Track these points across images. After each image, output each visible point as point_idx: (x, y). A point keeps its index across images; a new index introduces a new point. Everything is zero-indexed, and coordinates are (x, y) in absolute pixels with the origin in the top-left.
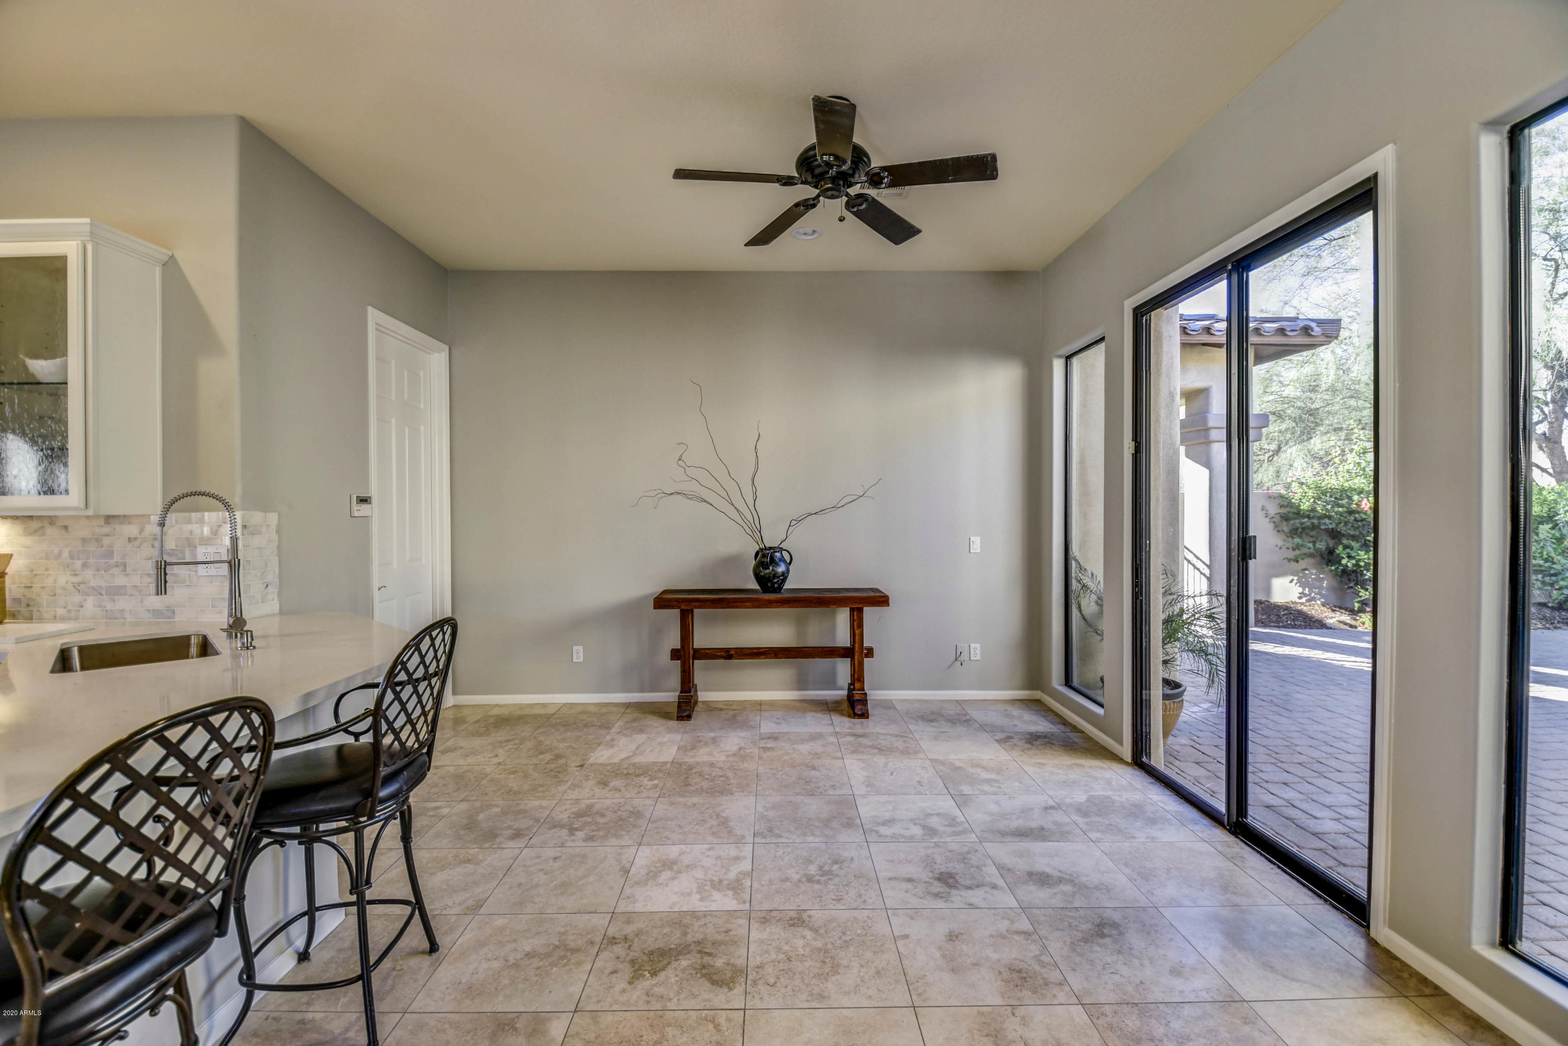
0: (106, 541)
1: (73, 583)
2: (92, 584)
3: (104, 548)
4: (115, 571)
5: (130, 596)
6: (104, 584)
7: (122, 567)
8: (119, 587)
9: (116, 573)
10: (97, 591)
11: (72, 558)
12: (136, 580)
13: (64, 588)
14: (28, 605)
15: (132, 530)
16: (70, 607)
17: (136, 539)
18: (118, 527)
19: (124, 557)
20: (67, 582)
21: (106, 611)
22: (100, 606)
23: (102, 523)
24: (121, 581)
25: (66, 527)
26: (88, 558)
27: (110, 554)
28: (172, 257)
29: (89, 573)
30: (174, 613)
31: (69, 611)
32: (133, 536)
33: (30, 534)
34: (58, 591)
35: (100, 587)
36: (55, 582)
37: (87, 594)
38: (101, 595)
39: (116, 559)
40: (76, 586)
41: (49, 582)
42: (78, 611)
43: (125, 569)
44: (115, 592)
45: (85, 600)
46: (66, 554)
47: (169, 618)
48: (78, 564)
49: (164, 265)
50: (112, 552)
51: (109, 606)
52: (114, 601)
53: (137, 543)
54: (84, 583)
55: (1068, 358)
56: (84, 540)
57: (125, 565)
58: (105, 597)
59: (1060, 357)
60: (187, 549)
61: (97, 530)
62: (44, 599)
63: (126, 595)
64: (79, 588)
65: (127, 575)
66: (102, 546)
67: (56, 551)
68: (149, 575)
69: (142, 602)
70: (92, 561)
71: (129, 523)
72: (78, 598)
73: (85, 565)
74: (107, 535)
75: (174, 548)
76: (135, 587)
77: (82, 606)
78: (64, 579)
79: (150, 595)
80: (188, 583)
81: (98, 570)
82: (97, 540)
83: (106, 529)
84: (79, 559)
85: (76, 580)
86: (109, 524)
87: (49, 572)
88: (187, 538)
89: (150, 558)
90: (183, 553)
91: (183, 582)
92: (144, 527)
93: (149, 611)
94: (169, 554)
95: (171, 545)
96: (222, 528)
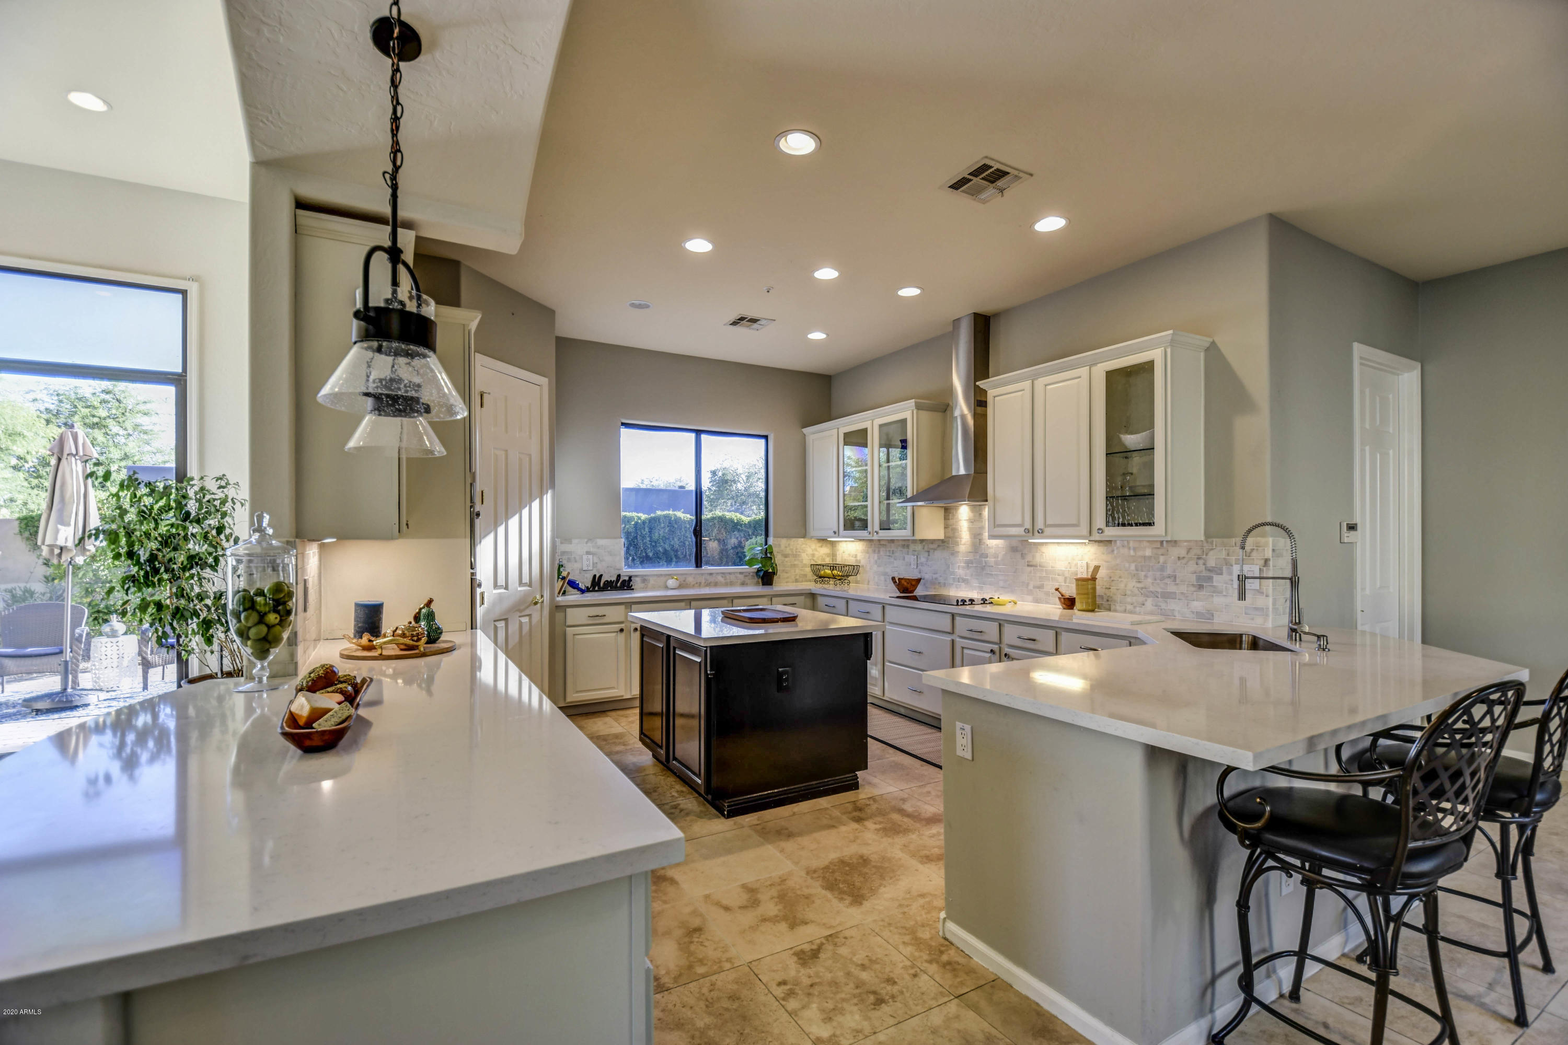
0: (1162, 559)
1: (1138, 588)
2: (1151, 589)
3: (1160, 564)
4: (1168, 581)
5: (1179, 600)
6: (1159, 590)
7: (1173, 578)
8: (1171, 593)
10: (1155, 594)
11: (1137, 570)
12: (1183, 589)
13: (1132, 591)
14: (1108, 601)
15: (1181, 551)
16: (1136, 604)
17: (1184, 558)
19: (1174, 571)
20: (1134, 587)
22: (1156, 606)
23: (1159, 546)
24: (1172, 588)
26: (1149, 571)
27: (1164, 568)
28: (1213, 343)
29: (1149, 582)
30: (1213, 616)
31: (1135, 607)
32: (1181, 556)
33: (1110, 553)
34: (1128, 592)
35: (1157, 592)
36: (1126, 586)
37: (1148, 597)
38: (1157, 597)
39: (1169, 571)
40: (1140, 590)
41: (1122, 586)
42: (1141, 607)
43: (1175, 580)
44: (1167, 596)
45: (1146, 600)
46: (1133, 567)
48: (1141, 574)
49: (1207, 350)
50: (1166, 567)
51: (1163, 606)
53: (1184, 561)
54: (1146, 588)
56: (1146, 558)
57: (1175, 577)
60: (1224, 567)
61: (1156, 551)
62: (1118, 598)
63: (1176, 599)
64: (1142, 592)
65: (1177, 584)
66: (1159, 562)
67: (1127, 565)
68: (1193, 585)
69: (1187, 606)
70: (1151, 573)
71: (1179, 546)
72: (1141, 599)
73: (1146, 576)
75: (1214, 565)
76: (1182, 593)
77: (1143, 605)
78: (1132, 584)
79: (1194, 600)
80: (1224, 594)
81: (1155, 580)
82: (1155, 558)
83: (1162, 550)
84: (1142, 571)
85: (1140, 585)
86: (1164, 546)
87: (1122, 579)
88: (1225, 559)
89: (1195, 573)
90: (1221, 569)
91: (1221, 592)
92: (1190, 549)
93: (1193, 612)
94: (1209, 570)
95: (1211, 563)
96: (1255, 551)
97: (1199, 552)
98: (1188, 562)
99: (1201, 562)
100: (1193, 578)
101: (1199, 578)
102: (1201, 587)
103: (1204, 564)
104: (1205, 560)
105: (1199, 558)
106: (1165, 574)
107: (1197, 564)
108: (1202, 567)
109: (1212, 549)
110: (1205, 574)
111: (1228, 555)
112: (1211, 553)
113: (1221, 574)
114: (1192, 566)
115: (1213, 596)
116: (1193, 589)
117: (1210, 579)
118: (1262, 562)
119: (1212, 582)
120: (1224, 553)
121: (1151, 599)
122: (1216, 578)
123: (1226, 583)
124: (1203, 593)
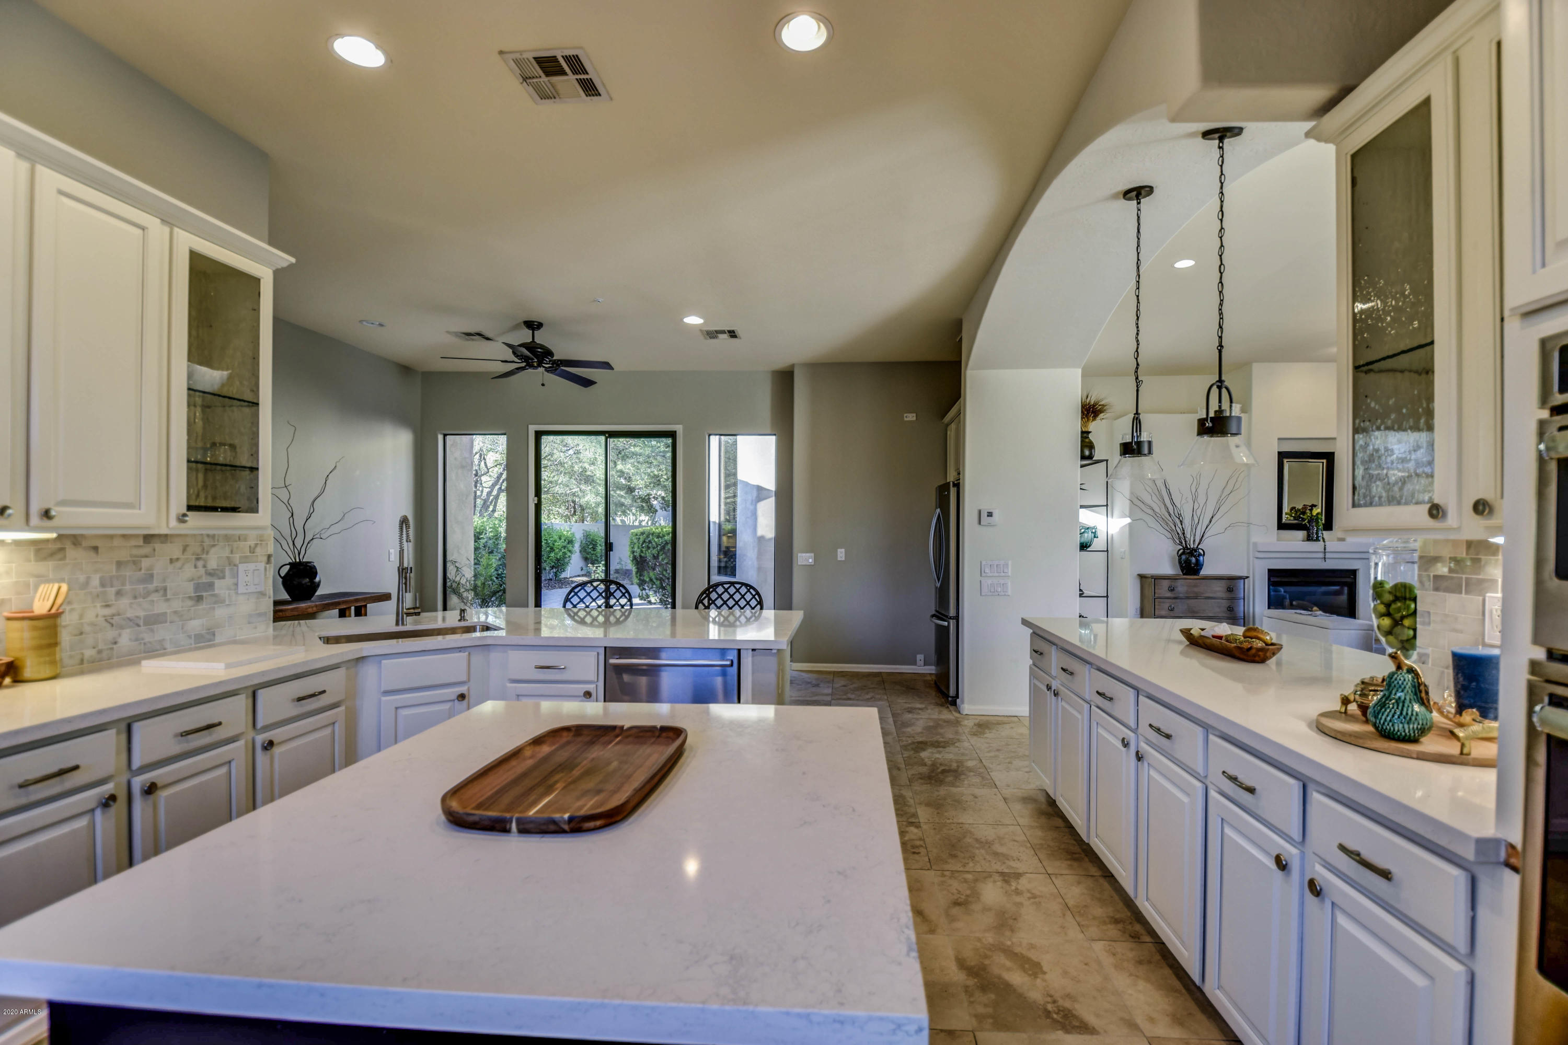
0: (145, 563)
1: (105, 616)
2: (129, 615)
3: (143, 571)
4: (155, 597)
5: (171, 622)
6: (142, 614)
7: (161, 592)
8: (158, 615)
9: (155, 599)
10: (134, 622)
11: (103, 585)
12: (177, 605)
13: (93, 624)
15: (174, 550)
16: (101, 646)
17: (178, 559)
18: (158, 546)
19: (164, 581)
20: (97, 616)
21: (145, 644)
22: (137, 640)
23: (141, 542)
24: (161, 607)
25: (96, 549)
26: (123, 584)
27: (150, 577)
29: (124, 602)
30: (214, 635)
31: (100, 652)
32: (175, 557)
33: (45, 559)
34: (87, 629)
35: (137, 617)
37: (122, 627)
38: (138, 625)
39: (156, 583)
40: (109, 621)
42: (112, 649)
43: (165, 594)
44: (153, 621)
45: (120, 635)
46: (95, 581)
47: (210, 641)
48: (112, 591)
50: (152, 576)
51: (147, 637)
52: (152, 631)
53: (178, 564)
54: (119, 615)
55: (445, 435)
56: (119, 564)
57: (165, 589)
58: (143, 628)
59: (441, 434)
60: (227, 568)
61: (135, 552)
63: (166, 622)
64: (113, 621)
65: (168, 600)
66: (140, 569)
67: (82, 578)
68: (190, 598)
69: (182, 628)
70: (128, 587)
71: (171, 543)
72: (111, 634)
73: (119, 593)
74: (146, 556)
75: (216, 568)
76: (175, 612)
77: (115, 643)
78: (95, 612)
79: (191, 619)
80: (227, 603)
81: (135, 598)
82: (134, 563)
83: (147, 550)
84: (112, 586)
85: (107, 612)
86: (149, 543)
87: (73, 606)
88: (228, 558)
89: (192, 580)
90: (223, 571)
91: (223, 602)
92: (187, 546)
93: (190, 637)
94: (210, 574)
95: (213, 564)
96: (259, 546)
97: (199, 550)
98: (183, 565)
99: (200, 564)
100: (190, 588)
101: (197, 587)
102: (199, 599)
103: (204, 566)
104: (205, 561)
105: (198, 559)
106: (151, 587)
107: (196, 567)
108: (202, 571)
109: (214, 546)
110: (205, 579)
111: (232, 552)
112: (213, 550)
113: (223, 578)
114: (189, 571)
115: (214, 608)
116: (190, 603)
117: (211, 586)
118: (265, 559)
119: (213, 590)
120: (228, 550)
121: (128, 630)
122: (218, 583)
123: (229, 589)
124: (203, 606)
